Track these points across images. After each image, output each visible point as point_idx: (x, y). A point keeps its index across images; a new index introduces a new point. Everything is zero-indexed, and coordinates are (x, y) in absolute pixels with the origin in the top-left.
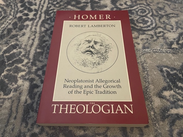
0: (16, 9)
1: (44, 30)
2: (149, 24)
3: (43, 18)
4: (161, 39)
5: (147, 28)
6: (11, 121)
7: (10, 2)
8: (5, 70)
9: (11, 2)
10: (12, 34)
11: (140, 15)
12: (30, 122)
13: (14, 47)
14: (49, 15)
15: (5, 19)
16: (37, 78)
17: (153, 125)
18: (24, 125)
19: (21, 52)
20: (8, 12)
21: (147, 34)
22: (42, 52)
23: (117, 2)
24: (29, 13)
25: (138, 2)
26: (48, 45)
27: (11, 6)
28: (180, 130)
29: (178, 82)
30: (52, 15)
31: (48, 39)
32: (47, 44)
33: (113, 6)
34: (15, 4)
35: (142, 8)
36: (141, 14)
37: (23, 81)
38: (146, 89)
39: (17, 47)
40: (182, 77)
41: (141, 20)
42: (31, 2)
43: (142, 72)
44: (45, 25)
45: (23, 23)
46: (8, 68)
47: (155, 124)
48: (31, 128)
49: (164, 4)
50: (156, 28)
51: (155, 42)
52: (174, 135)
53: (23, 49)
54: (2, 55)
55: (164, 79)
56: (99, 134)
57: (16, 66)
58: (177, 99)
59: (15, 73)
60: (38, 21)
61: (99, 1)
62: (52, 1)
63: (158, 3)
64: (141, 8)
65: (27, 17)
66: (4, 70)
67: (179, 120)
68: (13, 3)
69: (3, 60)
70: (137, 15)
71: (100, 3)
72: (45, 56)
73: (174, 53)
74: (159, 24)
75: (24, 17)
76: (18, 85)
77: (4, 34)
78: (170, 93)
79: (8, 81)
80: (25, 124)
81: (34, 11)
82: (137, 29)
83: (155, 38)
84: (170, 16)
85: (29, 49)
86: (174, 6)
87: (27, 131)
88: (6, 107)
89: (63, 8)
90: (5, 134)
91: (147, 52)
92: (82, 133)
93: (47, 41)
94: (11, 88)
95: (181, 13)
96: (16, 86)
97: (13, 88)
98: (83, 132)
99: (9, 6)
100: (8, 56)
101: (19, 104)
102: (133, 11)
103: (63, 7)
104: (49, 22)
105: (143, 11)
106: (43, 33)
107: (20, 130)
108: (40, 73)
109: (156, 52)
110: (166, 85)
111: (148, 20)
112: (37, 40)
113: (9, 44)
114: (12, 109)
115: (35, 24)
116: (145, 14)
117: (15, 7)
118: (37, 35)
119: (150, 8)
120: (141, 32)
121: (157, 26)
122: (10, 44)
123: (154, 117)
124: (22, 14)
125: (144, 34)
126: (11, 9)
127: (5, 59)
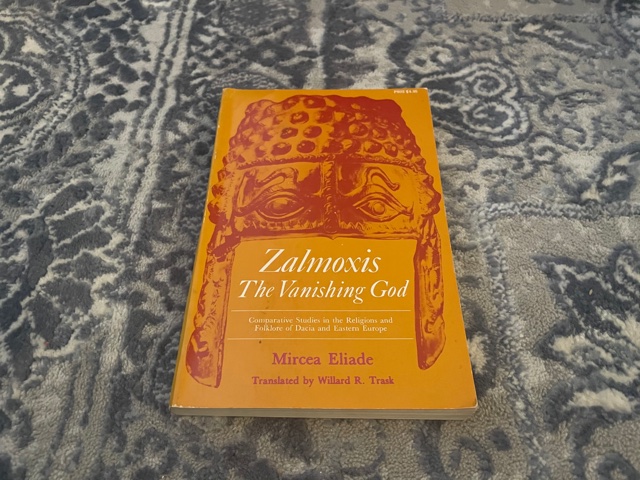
0: (83, 71)
1: (175, 140)
2: (508, 123)
3: (170, 102)
4: (546, 172)
5: (503, 136)
6: (70, 432)
7: (60, 48)
8: (50, 267)
9: (66, 46)
10: (71, 150)
11: (479, 96)
12: (133, 433)
13: (79, 193)
14: (191, 91)
15: (45, 101)
16: (154, 294)
17: (522, 443)
18: (114, 443)
19: (100, 211)
20: (57, 79)
21: (503, 156)
22: (169, 209)
23: (406, 53)
24: (126, 86)
25: (474, 54)
26: (189, 188)
27: (67, 60)
28: (607, 459)
29: (598, 306)
30: (200, 91)
31: (189, 169)
32: (183, 187)
33: (395, 67)
34: (80, 54)
35: (487, 72)
36: (484, 93)
37: (107, 304)
38: (501, 328)
39: (88, 192)
40: (612, 292)
41: (483, 112)
42: (133, 51)
43: (487, 276)
44: (177, 124)
45: (106, 118)
46: (58, 262)
47: (530, 439)
48: (136, 452)
49: (557, 61)
50: (530, 136)
51: (528, 182)
52: (588, 476)
53: (108, 199)
54: (38, 218)
55: (556, 298)
56: (353, 473)
57: (85, 255)
58: (596, 362)
59: (82, 276)
60: (156, 111)
61: (349, 50)
62: (200, 48)
63: (537, 58)
64: (482, 73)
65: (119, 97)
66: (46, 267)
67: (604, 428)
68: (72, 50)
69: (42, 236)
70: (472, 94)
71: (353, 55)
72: (180, 224)
73: (587, 217)
74: (540, 126)
75: (109, 98)
76: (91, 316)
77: (46, 153)
78: (575, 341)
79: (60, 301)
80: (118, 442)
81: (141, 78)
82: (471, 139)
83: (528, 168)
84: (576, 98)
85: (127, 201)
86: (588, 68)
87: (122, 463)
88: (54, 387)
89: (235, 71)
90: (53, 471)
91: (504, 214)
92: (299, 467)
93: (186, 174)
94: (73, 327)
95: (609, 88)
96: (87, 318)
97: (77, 327)
98: (302, 464)
99: (59, 62)
100: (59, 221)
101: (97, 377)
102: (458, 83)
103: (235, 66)
104: (190, 114)
105: (490, 83)
106: (171, 149)
107: (100, 461)
108: (163, 276)
109: (532, 213)
110: (562, 316)
111: (504, 113)
112: (154, 172)
113: (61, 185)
114: (75, 392)
115: (144, 121)
116: (497, 91)
117: (80, 66)
118: (154, 156)
119: (512, 72)
120: (483, 149)
121: (535, 130)
122: (66, 185)
123: (527, 416)
124: (103, 86)
125: (493, 155)
126: (66, 70)
127: (48, 231)
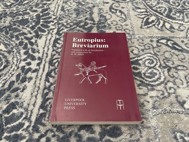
1: (48, 85)
4: (172, 97)
8: (3, 137)
9: (14, 47)
10: (14, 87)
11: (148, 67)
19: (22, 114)
21: (157, 90)
25: (145, 51)
31: (52, 96)
32: (50, 103)
39: (17, 106)
41: (149, 73)
42: (35, 50)
44: (49, 79)
45: (25, 75)
46: (6, 134)
50: (165, 82)
53: (25, 109)
63: (164, 53)
65: (29, 67)
70: (145, 66)
72: (48, 118)
77: (6, 89)
81: (37, 59)
82: (146, 84)
83: (166, 94)
85: (31, 109)
99: (11, 53)
100: (7, 117)
104: (53, 74)
105: (151, 62)
109: (167, 112)
111: (156, 73)
112: (41, 97)
116: (153, 65)
119: (157, 57)
120: (149, 87)
121: (167, 79)
122: (10, 102)
124: (25, 62)
125: (153, 90)
126: (13, 56)
127: (3, 121)
